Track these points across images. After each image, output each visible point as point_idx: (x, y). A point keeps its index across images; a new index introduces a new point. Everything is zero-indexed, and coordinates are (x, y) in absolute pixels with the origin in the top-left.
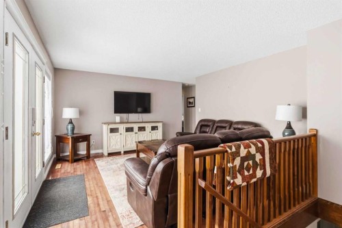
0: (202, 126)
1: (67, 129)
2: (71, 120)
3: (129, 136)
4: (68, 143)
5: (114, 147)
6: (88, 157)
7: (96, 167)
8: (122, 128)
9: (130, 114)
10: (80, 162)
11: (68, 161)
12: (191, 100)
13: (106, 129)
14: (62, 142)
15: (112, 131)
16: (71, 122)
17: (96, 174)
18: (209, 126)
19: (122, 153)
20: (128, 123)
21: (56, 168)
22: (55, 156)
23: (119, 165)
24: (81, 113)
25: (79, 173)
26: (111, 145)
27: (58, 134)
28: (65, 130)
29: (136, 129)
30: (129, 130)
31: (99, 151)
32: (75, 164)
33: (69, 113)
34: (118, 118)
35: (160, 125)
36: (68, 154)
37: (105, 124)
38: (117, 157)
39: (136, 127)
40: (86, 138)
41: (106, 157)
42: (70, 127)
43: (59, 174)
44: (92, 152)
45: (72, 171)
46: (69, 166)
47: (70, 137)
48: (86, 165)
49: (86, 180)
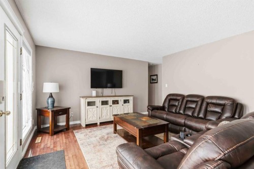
0: (170, 100)
1: (48, 103)
2: (51, 94)
3: (104, 109)
4: (49, 116)
5: (91, 119)
6: (67, 129)
7: (76, 141)
8: (98, 101)
9: (104, 89)
10: (60, 135)
11: (48, 133)
12: (154, 77)
13: (83, 102)
14: (43, 115)
15: (89, 104)
16: (51, 96)
17: (76, 151)
18: (178, 100)
19: (98, 124)
20: (103, 96)
21: (36, 142)
22: (36, 128)
23: (97, 138)
24: (61, 87)
25: (59, 149)
26: (89, 117)
27: (39, 107)
28: (46, 103)
29: (110, 103)
30: (105, 103)
31: (78, 122)
32: (55, 136)
33: (49, 88)
34: (94, 92)
35: (131, 99)
36: (48, 125)
37: (83, 97)
38: (94, 129)
39: (110, 100)
40: (66, 111)
41: (84, 128)
42: (50, 100)
43: (38, 149)
44: (71, 123)
45: (52, 147)
46: (49, 140)
47: (50, 111)
48: (67, 138)
49: (66, 158)
